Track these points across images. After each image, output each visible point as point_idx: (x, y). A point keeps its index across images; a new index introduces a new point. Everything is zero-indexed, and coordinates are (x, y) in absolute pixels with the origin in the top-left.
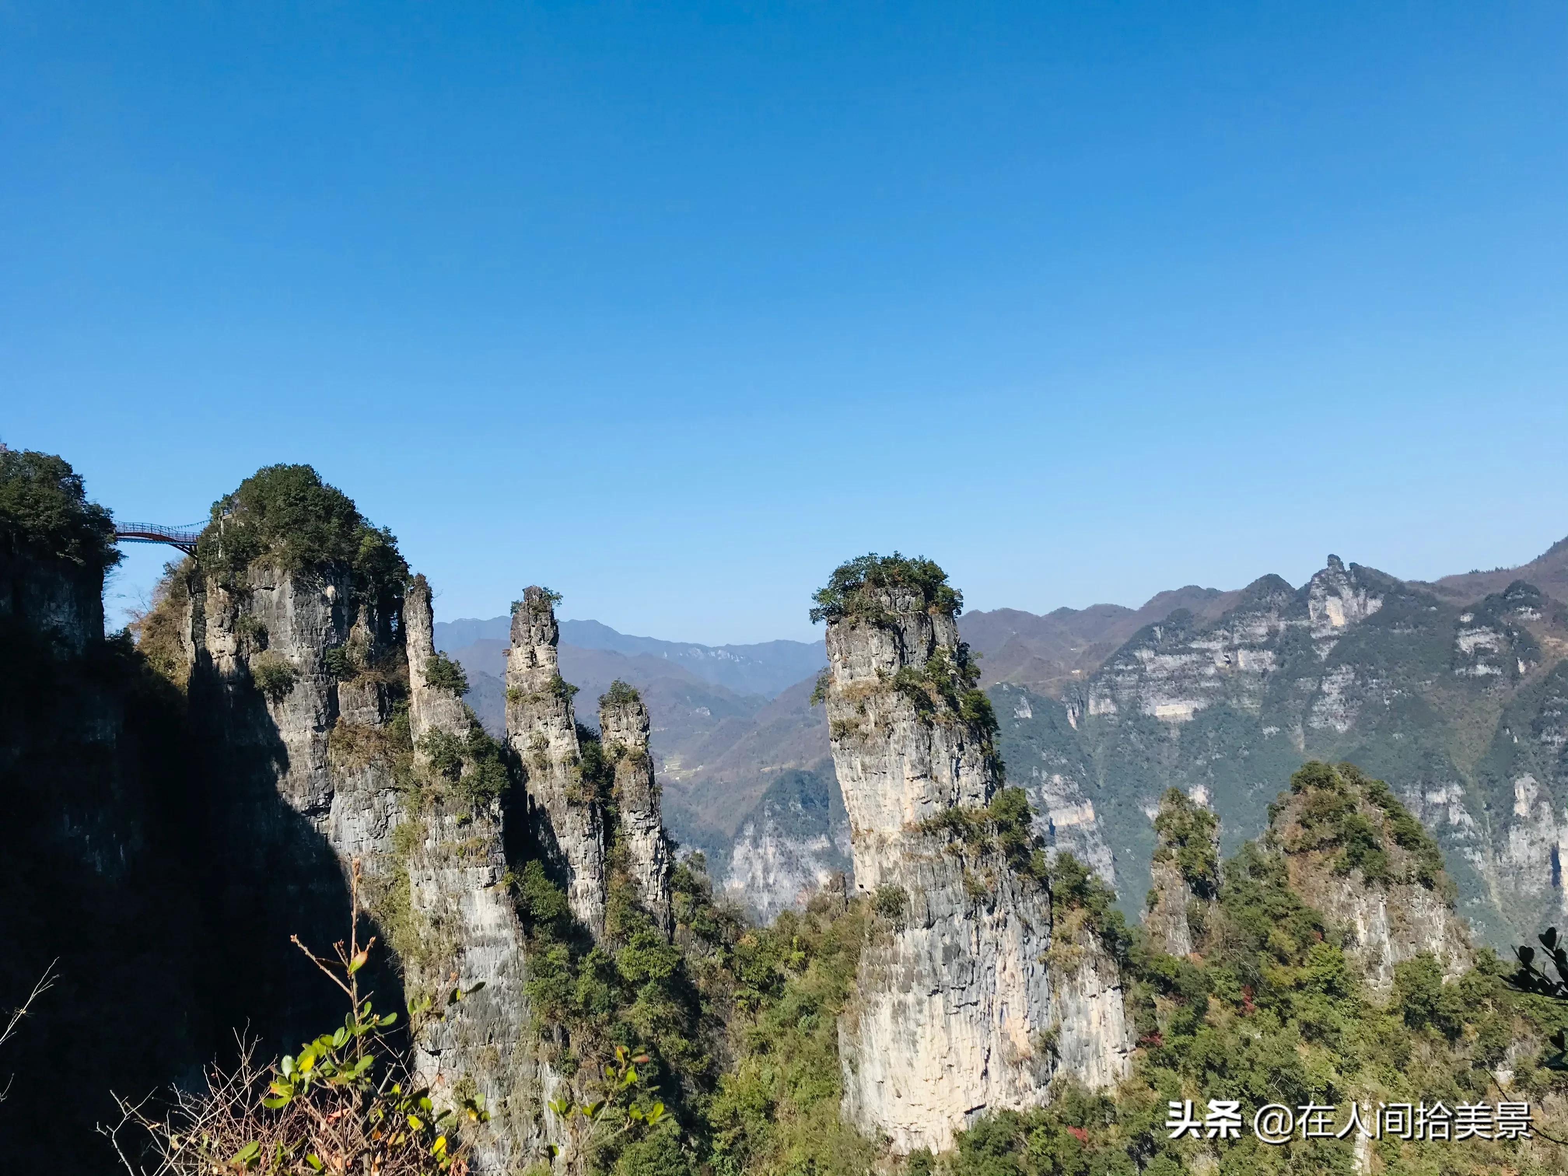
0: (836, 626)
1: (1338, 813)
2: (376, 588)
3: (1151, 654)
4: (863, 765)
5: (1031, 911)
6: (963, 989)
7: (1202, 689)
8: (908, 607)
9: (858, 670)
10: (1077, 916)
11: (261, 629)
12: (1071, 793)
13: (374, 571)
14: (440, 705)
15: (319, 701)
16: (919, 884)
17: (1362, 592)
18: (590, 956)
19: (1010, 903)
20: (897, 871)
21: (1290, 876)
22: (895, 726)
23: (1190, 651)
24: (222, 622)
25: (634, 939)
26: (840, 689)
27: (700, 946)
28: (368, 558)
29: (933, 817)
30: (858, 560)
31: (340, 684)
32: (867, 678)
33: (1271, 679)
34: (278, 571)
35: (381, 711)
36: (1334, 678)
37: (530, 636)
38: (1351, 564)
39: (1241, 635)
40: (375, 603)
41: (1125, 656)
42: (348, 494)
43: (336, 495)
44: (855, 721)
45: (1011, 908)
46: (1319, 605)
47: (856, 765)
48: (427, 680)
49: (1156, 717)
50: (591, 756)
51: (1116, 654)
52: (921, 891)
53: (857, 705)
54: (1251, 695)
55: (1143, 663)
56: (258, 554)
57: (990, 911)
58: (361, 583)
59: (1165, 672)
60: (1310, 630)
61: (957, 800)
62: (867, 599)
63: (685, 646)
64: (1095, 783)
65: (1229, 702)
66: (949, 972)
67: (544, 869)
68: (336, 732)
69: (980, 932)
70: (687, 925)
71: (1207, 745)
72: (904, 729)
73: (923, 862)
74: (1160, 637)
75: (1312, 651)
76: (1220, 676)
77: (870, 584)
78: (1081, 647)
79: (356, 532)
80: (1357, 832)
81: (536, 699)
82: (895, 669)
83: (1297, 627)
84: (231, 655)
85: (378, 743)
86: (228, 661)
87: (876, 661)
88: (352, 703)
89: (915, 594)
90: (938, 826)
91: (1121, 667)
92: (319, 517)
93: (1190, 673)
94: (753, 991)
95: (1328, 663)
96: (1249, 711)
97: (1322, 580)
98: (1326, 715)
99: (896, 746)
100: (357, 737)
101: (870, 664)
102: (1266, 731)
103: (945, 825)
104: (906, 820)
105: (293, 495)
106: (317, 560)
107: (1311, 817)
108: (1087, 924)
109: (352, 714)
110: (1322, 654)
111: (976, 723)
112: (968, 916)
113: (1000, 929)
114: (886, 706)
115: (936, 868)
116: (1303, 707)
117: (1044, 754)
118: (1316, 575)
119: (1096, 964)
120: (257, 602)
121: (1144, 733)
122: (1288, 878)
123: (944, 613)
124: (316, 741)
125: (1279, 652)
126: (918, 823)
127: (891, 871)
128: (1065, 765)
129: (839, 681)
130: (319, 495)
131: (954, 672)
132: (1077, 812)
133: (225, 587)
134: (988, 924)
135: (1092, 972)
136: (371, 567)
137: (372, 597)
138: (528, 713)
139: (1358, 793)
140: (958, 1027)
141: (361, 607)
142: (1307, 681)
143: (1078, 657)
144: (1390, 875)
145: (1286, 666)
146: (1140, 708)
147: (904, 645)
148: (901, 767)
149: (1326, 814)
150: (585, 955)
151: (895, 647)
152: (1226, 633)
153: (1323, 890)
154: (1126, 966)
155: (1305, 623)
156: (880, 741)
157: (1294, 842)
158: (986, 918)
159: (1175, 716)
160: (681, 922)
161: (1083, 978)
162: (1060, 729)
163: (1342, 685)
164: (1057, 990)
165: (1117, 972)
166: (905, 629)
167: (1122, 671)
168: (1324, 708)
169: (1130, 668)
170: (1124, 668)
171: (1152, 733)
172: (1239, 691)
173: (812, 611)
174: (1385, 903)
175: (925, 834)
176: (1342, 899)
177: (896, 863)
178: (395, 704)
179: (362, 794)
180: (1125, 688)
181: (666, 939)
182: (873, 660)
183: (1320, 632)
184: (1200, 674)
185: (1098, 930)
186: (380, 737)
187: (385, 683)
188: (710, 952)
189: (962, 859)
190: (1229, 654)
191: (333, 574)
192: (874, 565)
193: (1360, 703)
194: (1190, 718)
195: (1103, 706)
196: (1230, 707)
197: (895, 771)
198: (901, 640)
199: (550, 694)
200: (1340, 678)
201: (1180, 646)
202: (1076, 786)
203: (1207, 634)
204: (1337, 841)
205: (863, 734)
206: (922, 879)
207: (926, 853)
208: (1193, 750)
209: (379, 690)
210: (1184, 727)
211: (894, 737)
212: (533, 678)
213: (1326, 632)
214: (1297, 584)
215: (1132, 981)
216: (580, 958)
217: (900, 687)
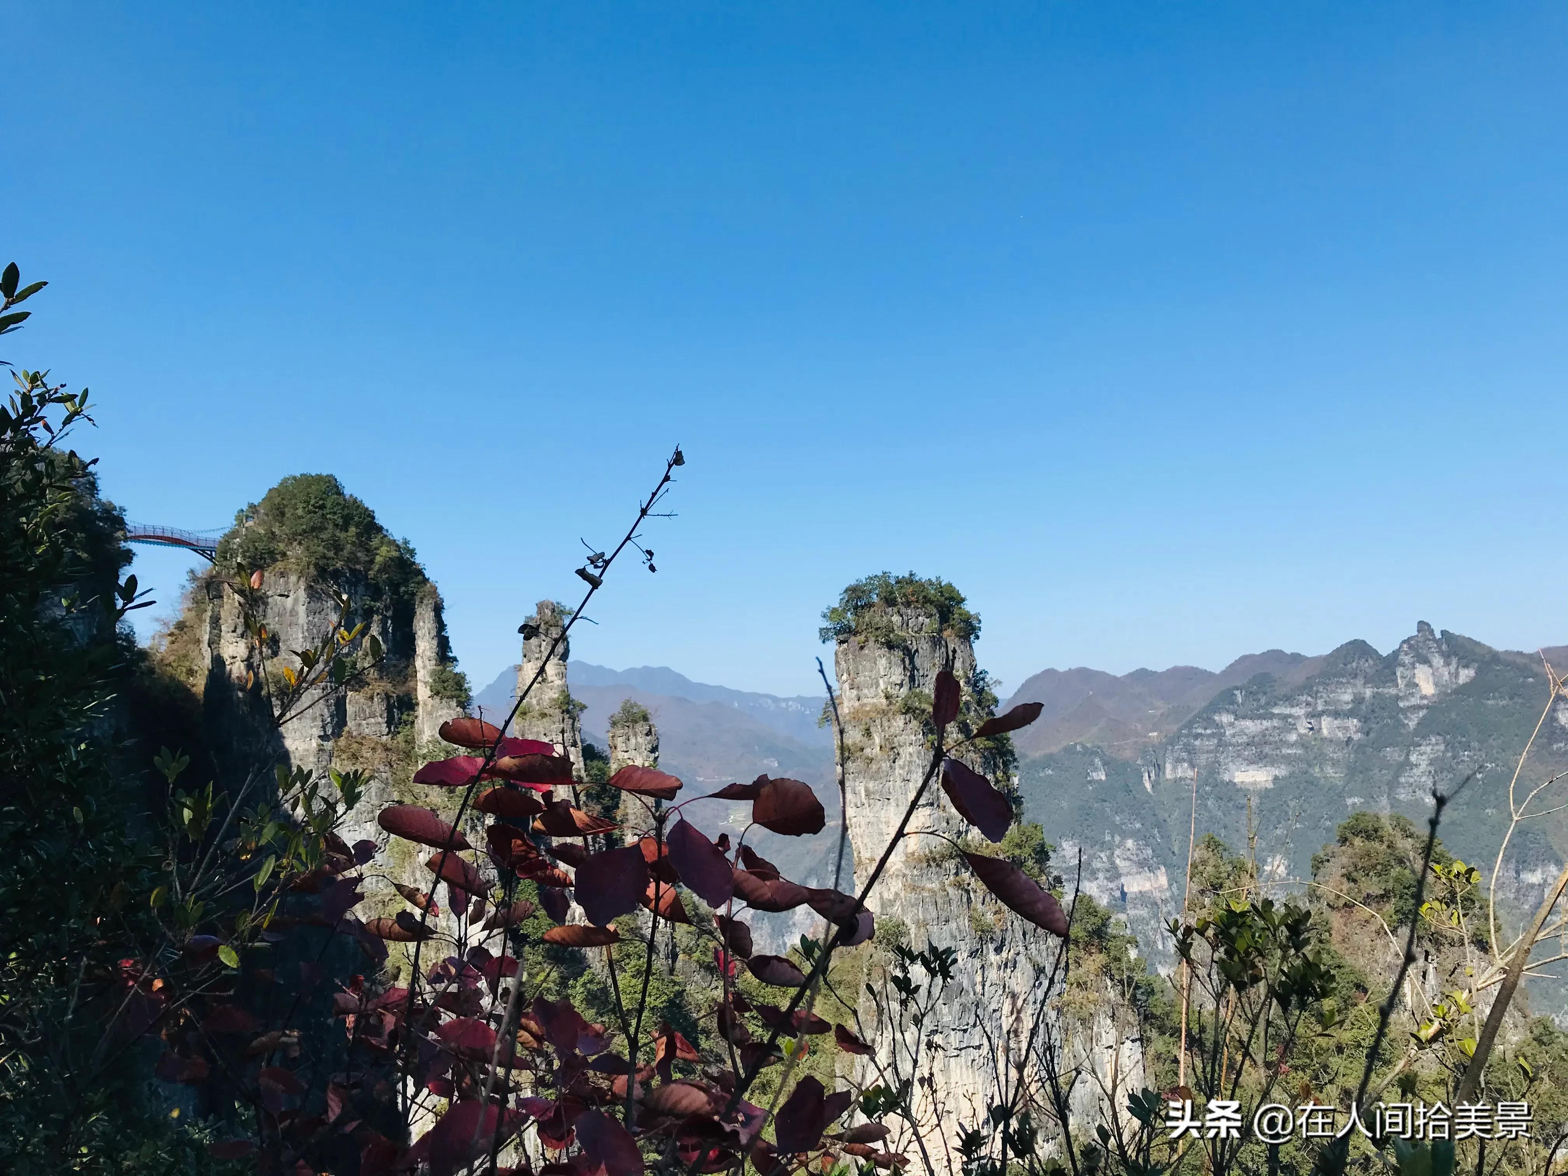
0: (845, 645)
1: (1387, 867)
2: (391, 599)
3: (1231, 718)
4: (867, 790)
5: (1044, 954)
6: (965, 1031)
7: (1283, 756)
8: (921, 629)
9: (866, 691)
10: (1094, 961)
11: (274, 636)
12: (1145, 859)
13: (390, 582)
14: (441, 716)
15: (326, 710)
16: (921, 917)
17: (1454, 661)
18: (581, 980)
19: (1020, 944)
20: (898, 903)
21: (1333, 932)
22: (901, 751)
23: (1272, 716)
24: (236, 628)
25: (630, 966)
26: (846, 711)
27: (703, 978)
28: (384, 568)
29: (938, 848)
30: (871, 578)
31: (349, 693)
32: (875, 700)
33: (1355, 748)
34: (293, 578)
35: (389, 723)
36: (1423, 748)
37: (541, 651)
38: (1442, 631)
39: (1325, 702)
40: (389, 614)
41: (1204, 720)
42: (369, 504)
43: (356, 504)
44: (860, 745)
45: (1021, 949)
46: (1408, 673)
47: (860, 791)
48: (432, 691)
49: (1235, 784)
50: (596, 775)
51: (1196, 716)
52: (922, 924)
53: (863, 727)
54: (1335, 763)
55: (1222, 727)
56: (275, 560)
57: (998, 950)
58: (376, 593)
59: (1245, 737)
60: (1398, 698)
61: (967, 832)
62: (878, 619)
63: (756, 696)
64: (1170, 849)
65: (1311, 771)
66: (950, 1012)
67: (538, 888)
68: (342, 742)
69: (986, 973)
70: (689, 955)
71: (1286, 813)
72: (910, 754)
73: (926, 894)
74: (1240, 701)
75: (1399, 720)
76: (1302, 743)
77: (882, 603)
78: (1159, 708)
79: (375, 542)
80: (1405, 888)
81: (544, 715)
82: (904, 691)
83: (1384, 695)
84: (242, 661)
85: (384, 755)
86: (239, 667)
87: (884, 683)
88: (361, 714)
89: (930, 616)
90: (943, 857)
91: (1200, 731)
92: (336, 525)
93: (1271, 739)
94: (756, 1028)
95: (1416, 733)
96: (1333, 780)
97: (1410, 647)
98: (1413, 787)
99: (901, 771)
100: (363, 748)
101: (878, 685)
102: (1349, 801)
103: (951, 857)
104: (910, 850)
105: (312, 502)
106: (331, 568)
107: (1356, 870)
108: (1106, 970)
109: (360, 725)
110: (1410, 724)
111: (991, 753)
112: (973, 954)
113: (1009, 970)
114: (892, 730)
115: (940, 901)
116: (1389, 777)
117: (1118, 818)
118: (1404, 642)
119: (1114, 1013)
120: (271, 609)
121: (1221, 799)
122: (1331, 935)
123: (960, 637)
124: (321, 750)
125: (1365, 720)
126: (921, 853)
127: (892, 903)
128: (1139, 830)
129: (846, 704)
130: (338, 504)
131: (969, 698)
132: (1149, 879)
133: (241, 592)
134: (995, 964)
135: (1109, 1021)
136: (387, 578)
137: (387, 608)
138: (535, 730)
139: (1409, 847)
140: (958, 1071)
141: (376, 617)
142: (1394, 751)
143: (1156, 719)
144: (1442, 936)
145: (1372, 735)
146: (1218, 773)
147: (914, 668)
148: (906, 794)
149: (1374, 867)
150: (576, 980)
151: (905, 668)
152: (1309, 699)
153: (1368, 948)
154: (1147, 1018)
155: (1393, 691)
156: (885, 766)
157: (1338, 897)
158: (993, 957)
159: (1255, 783)
160: (684, 953)
161: (1099, 1027)
162: (1134, 792)
163: (1431, 756)
164: (1070, 1039)
165: (1137, 1023)
166: (917, 651)
167: (1201, 734)
168: (1412, 780)
169: (1209, 731)
170: (1203, 732)
171: (1230, 800)
172: (1321, 759)
173: (821, 630)
174: (1436, 965)
175: (929, 865)
176: (1388, 959)
177: (897, 894)
178: (404, 717)
179: (365, 806)
180: (1203, 753)
181: (666, 968)
182: (881, 681)
183: (1408, 700)
184: (1281, 740)
185: (1117, 977)
186: (387, 749)
187: (395, 695)
188: (713, 986)
189: (969, 894)
190: (1312, 721)
191: (347, 582)
192: (888, 585)
193: (1451, 776)
194: (1270, 786)
195: (1180, 770)
196: (1312, 775)
197: (900, 798)
198: (912, 661)
199: (557, 711)
200: (1429, 749)
201: (1261, 711)
202: (1150, 852)
203: (1289, 699)
204: (1384, 897)
205: (867, 758)
206: (923, 912)
207: (929, 886)
208: (1273, 818)
209: (388, 701)
210: (1265, 794)
211: (900, 762)
212: (541, 694)
213: (1414, 701)
214: (1385, 651)
215: (1154, 1034)
216: (571, 982)
217: (908, 710)
